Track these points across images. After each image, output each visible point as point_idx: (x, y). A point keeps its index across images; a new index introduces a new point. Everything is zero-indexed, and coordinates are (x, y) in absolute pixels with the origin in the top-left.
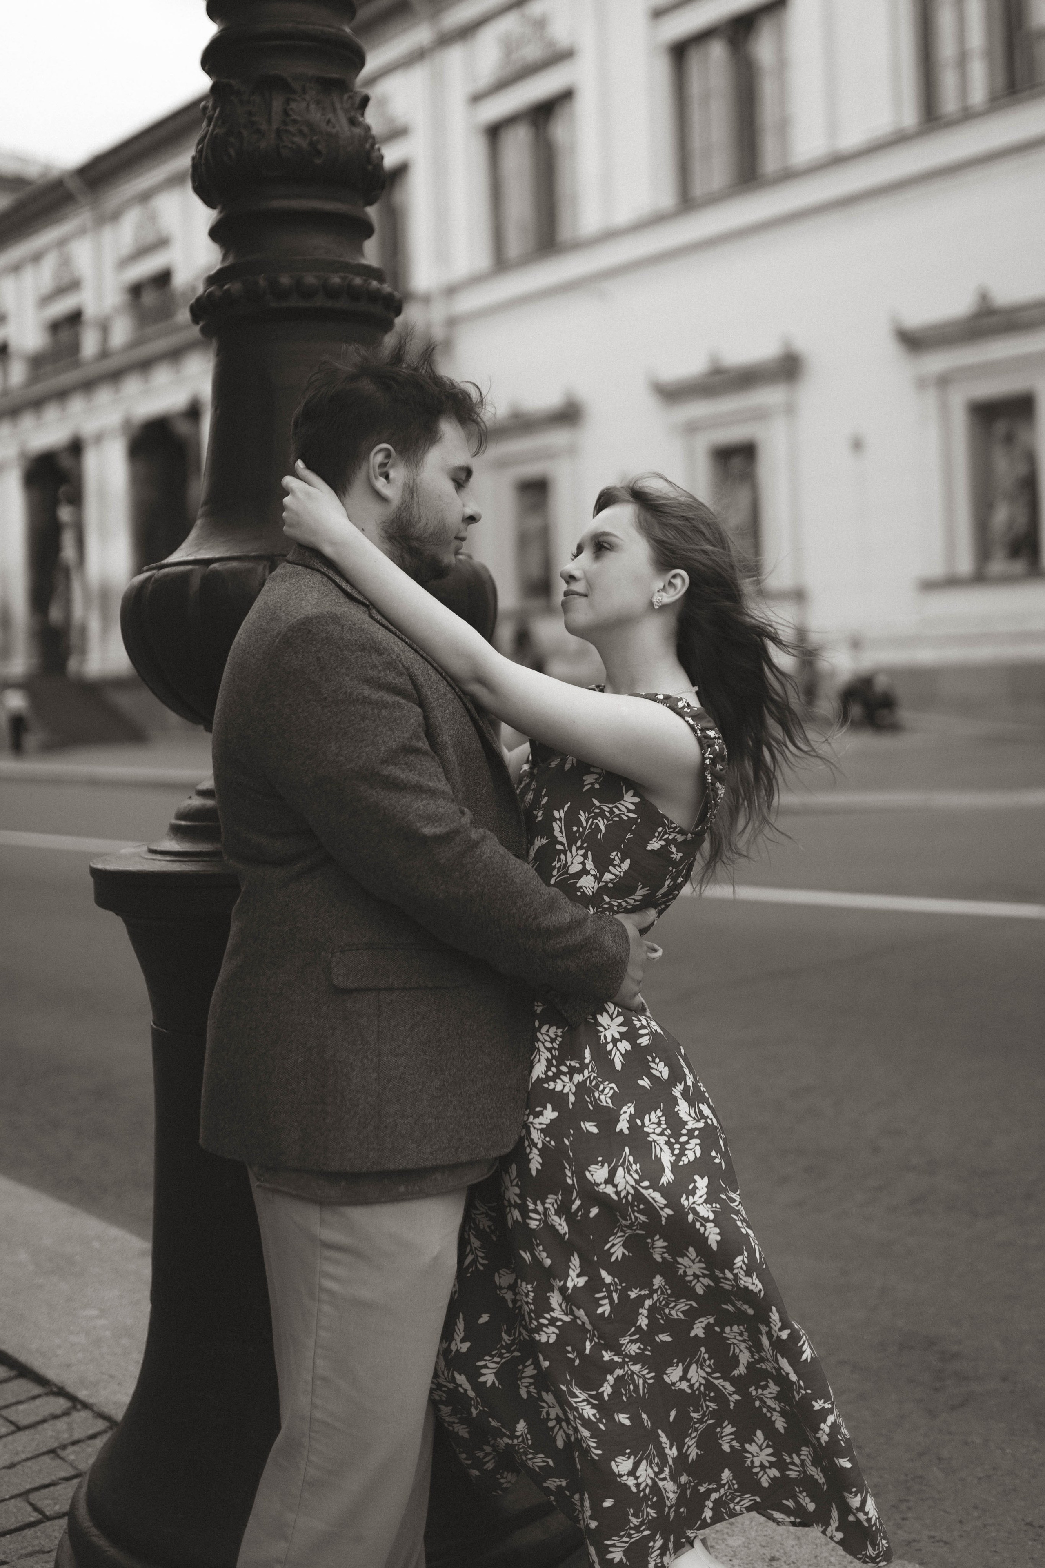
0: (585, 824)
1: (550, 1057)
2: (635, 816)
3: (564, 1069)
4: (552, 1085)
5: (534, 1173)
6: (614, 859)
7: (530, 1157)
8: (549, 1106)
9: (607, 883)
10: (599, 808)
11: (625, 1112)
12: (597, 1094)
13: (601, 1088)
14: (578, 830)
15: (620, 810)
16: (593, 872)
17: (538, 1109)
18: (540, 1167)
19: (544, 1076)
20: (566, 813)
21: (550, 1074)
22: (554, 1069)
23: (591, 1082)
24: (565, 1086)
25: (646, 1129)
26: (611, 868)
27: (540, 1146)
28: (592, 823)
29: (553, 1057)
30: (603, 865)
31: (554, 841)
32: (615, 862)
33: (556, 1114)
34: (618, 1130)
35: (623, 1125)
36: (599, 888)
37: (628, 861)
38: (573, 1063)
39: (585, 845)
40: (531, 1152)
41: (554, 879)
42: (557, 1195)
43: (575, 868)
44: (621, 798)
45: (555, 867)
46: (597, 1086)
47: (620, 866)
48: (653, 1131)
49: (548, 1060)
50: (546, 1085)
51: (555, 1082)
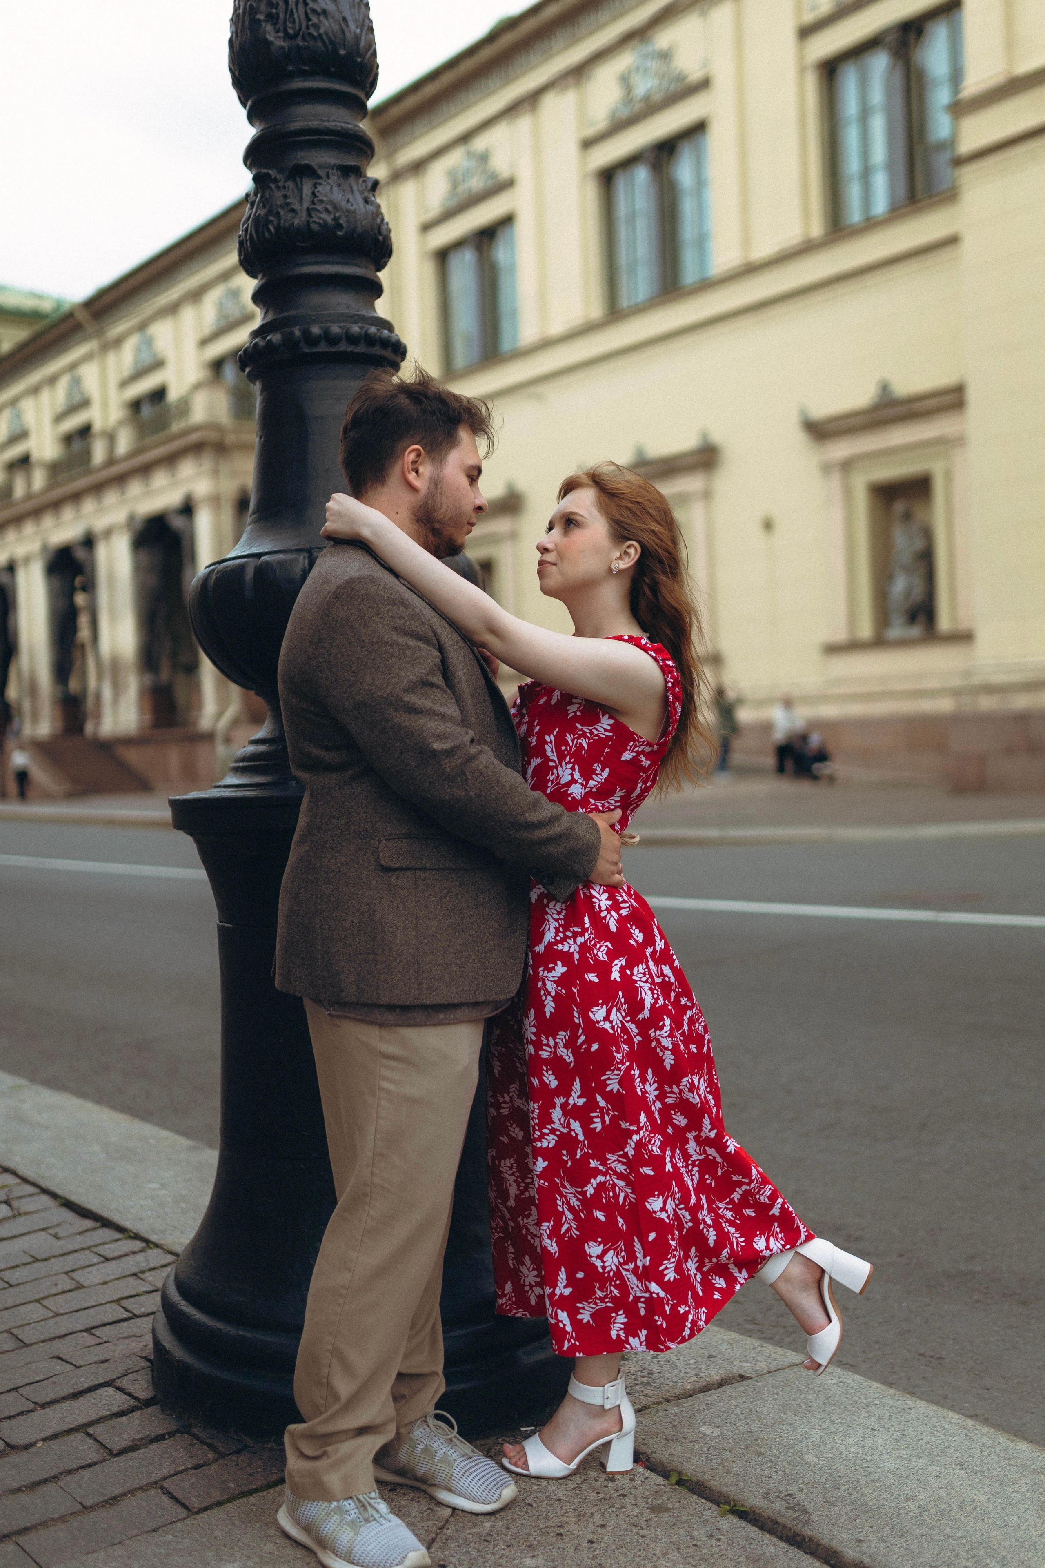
0: (571, 744)
1: (558, 926)
2: (610, 734)
3: (569, 934)
4: (560, 947)
5: (548, 1015)
6: (596, 770)
7: (545, 1003)
8: (559, 963)
9: (591, 788)
10: (581, 730)
11: (616, 965)
12: (595, 951)
13: (598, 946)
14: (566, 748)
15: (598, 731)
16: (580, 781)
17: (551, 966)
18: (553, 1011)
19: (553, 940)
20: (555, 737)
21: (558, 938)
22: (561, 935)
23: (591, 942)
24: (571, 947)
25: (634, 978)
26: (594, 776)
27: (553, 994)
28: (577, 743)
29: (560, 925)
30: (587, 774)
31: (547, 759)
32: (597, 772)
33: (565, 969)
34: (612, 979)
35: (615, 975)
36: (585, 793)
37: (607, 770)
38: (576, 929)
39: (572, 760)
40: (546, 999)
41: (549, 789)
42: (566, 1032)
43: (566, 779)
44: (599, 721)
45: (549, 780)
46: (595, 945)
47: (601, 775)
48: (639, 979)
49: (556, 928)
50: (555, 947)
51: (563, 944)
